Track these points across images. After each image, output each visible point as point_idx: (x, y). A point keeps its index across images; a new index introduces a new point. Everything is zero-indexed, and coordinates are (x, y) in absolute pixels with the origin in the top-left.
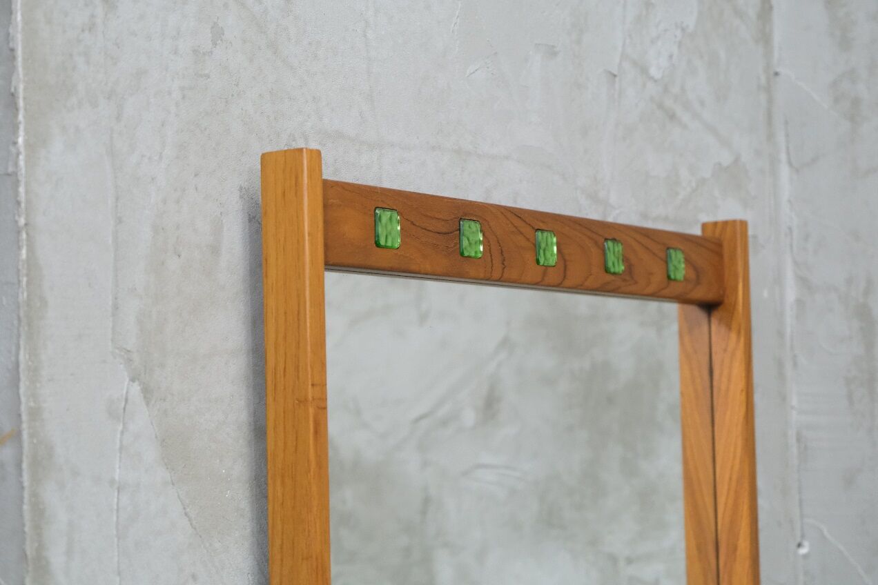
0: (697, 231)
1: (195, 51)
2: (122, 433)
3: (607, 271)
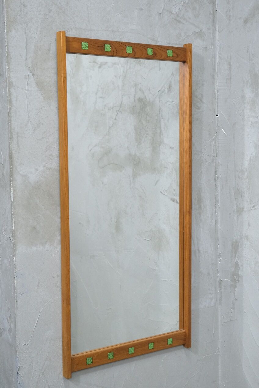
0: (183, 47)
1: (44, 14)
2: (28, 81)
3: (148, 54)
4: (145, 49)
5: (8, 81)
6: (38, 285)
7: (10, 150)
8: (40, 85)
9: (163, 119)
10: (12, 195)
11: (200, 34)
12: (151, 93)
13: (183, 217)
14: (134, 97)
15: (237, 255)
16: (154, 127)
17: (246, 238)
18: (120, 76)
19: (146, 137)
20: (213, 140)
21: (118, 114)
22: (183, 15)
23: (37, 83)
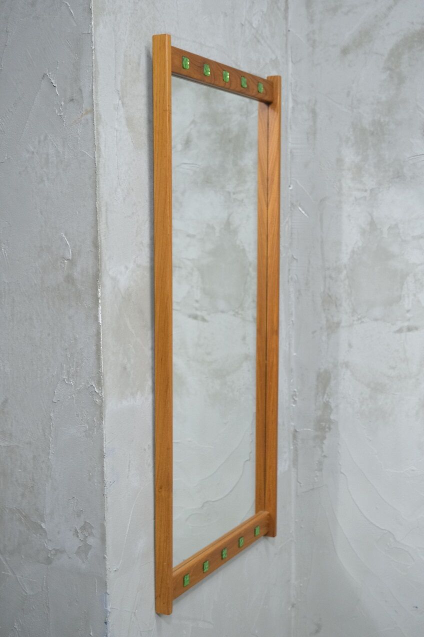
2: (117, 114)
3: (243, 88)
4: (240, 78)
6: (129, 466)
7: (97, 233)
8: (129, 121)
10: (100, 312)
13: (264, 339)
15: (326, 392)
17: (344, 366)
22: (262, 31)
23: (127, 119)
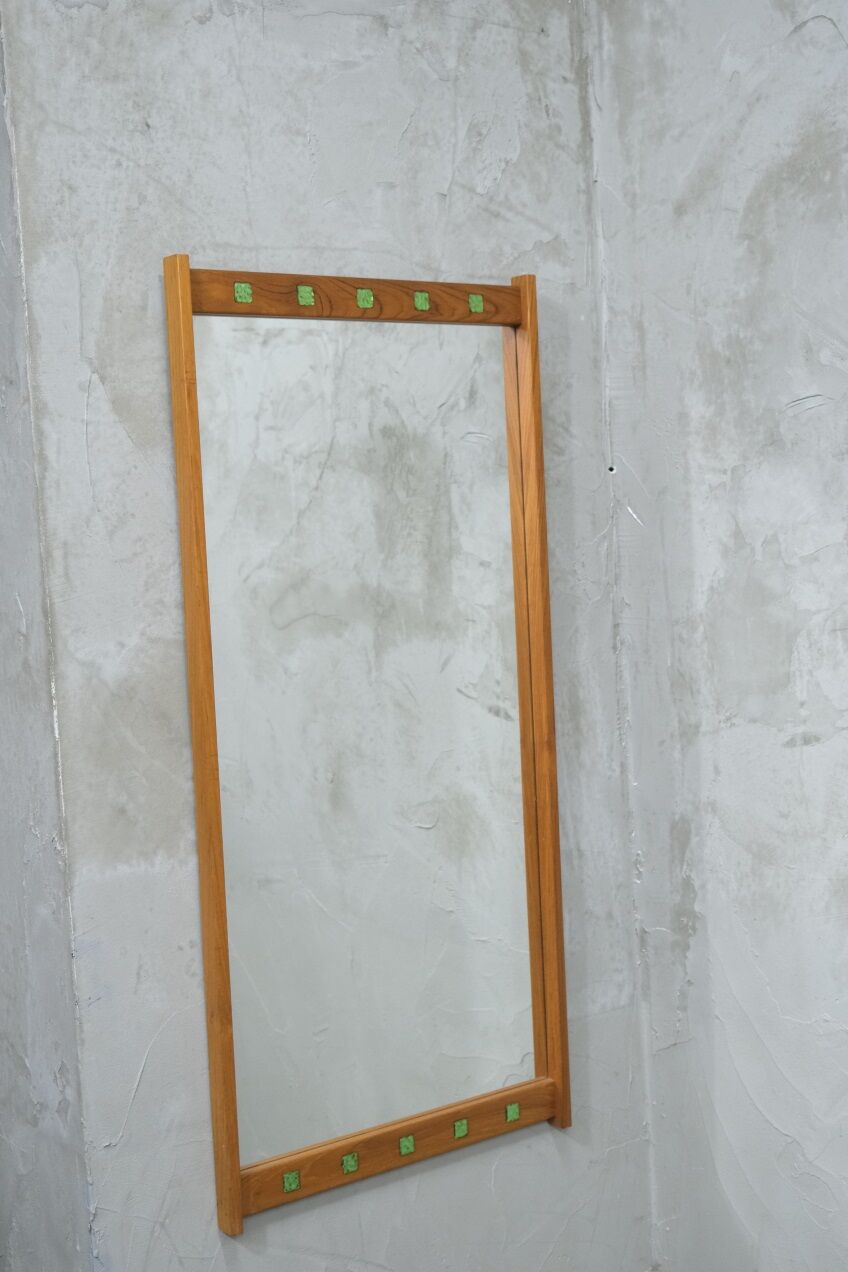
0: (509, 284)
1: (127, 209)
2: (88, 397)
3: (416, 309)
4: (407, 294)
5: (34, 399)
6: (138, 974)
7: (44, 592)
8: (121, 405)
9: (455, 482)
10: (56, 719)
11: (554, 248)
12: (418, 412)
13: (531, 757)
14: (370, 425)
15: (686, 859)
16: (430, 508)
17: (710, 809)
18: (327, 367)
19: (409, 535)
20: (604, 537)
21: (322, 472)
22: (506, 197)
23: (113, 402)
